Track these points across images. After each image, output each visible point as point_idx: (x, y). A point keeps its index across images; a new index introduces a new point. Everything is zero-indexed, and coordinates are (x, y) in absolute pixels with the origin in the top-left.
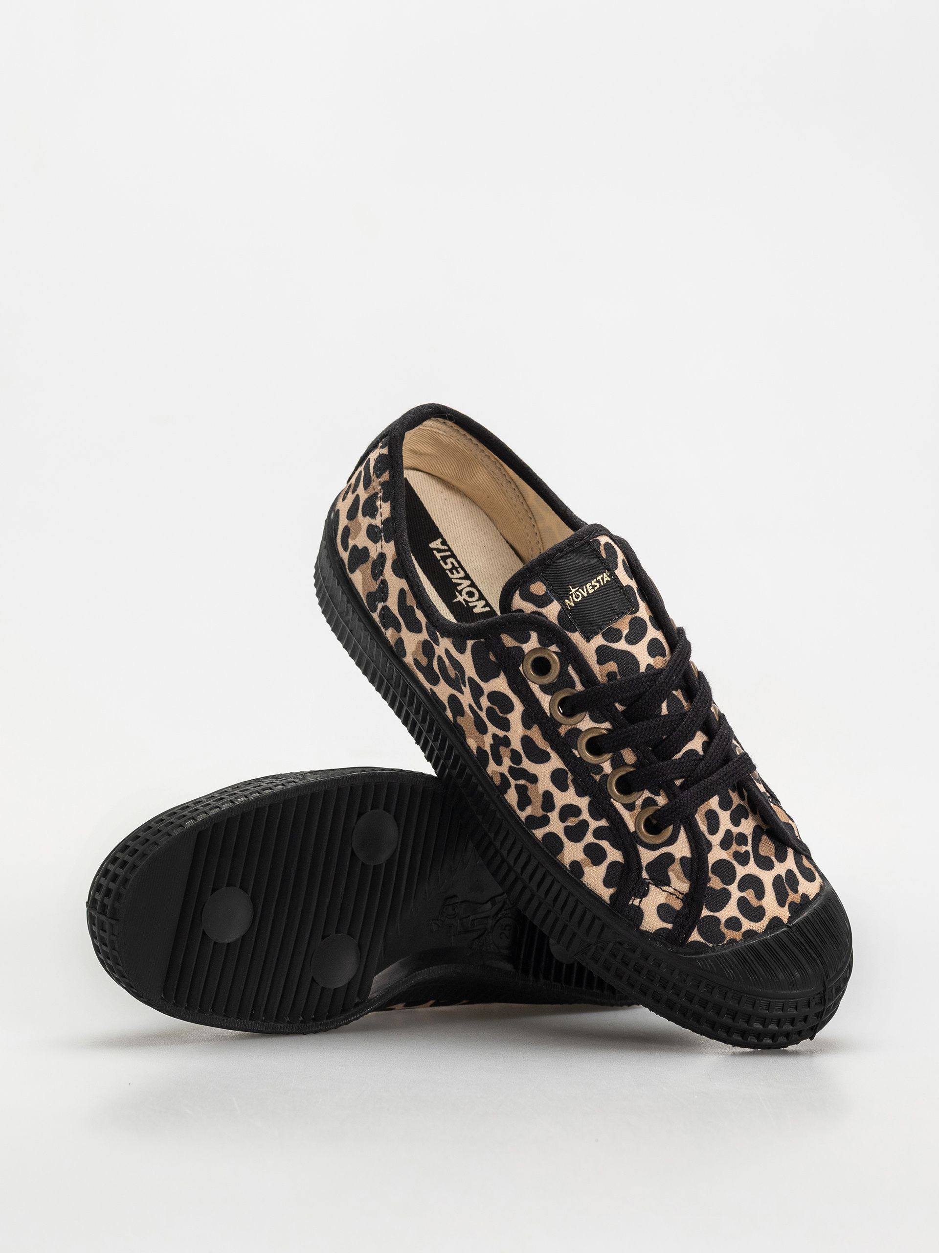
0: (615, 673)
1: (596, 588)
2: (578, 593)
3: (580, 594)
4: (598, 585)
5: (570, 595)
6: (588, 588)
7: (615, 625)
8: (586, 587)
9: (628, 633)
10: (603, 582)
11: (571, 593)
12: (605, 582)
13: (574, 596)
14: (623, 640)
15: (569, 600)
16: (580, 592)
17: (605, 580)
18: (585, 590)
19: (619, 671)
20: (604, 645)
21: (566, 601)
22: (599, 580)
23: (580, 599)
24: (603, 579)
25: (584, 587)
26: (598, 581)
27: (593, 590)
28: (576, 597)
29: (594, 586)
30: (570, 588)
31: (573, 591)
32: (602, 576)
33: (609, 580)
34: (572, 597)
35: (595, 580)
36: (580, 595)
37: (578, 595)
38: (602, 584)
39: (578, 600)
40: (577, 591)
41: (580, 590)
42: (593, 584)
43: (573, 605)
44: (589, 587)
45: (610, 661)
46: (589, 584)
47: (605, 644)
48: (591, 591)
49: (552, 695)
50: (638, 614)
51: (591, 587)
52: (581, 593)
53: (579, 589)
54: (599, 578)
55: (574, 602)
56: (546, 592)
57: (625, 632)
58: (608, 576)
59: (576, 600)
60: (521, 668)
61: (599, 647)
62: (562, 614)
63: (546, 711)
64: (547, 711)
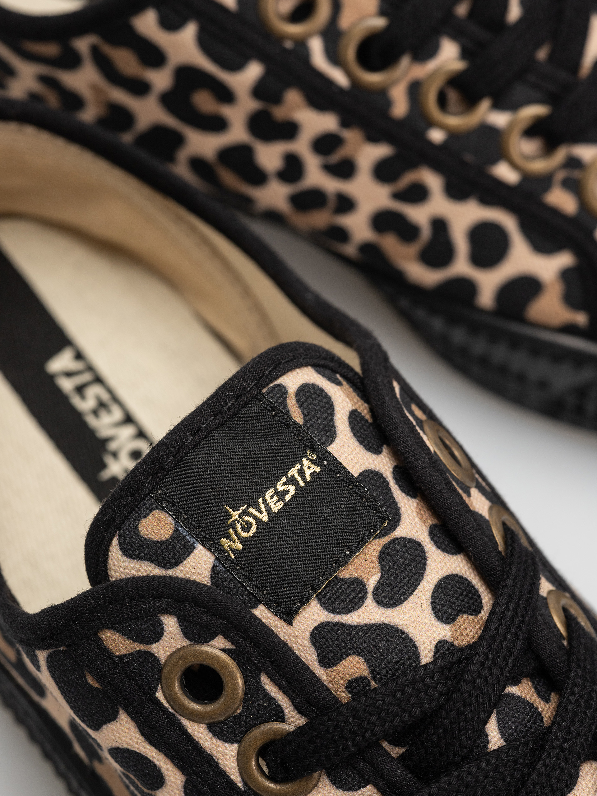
0: (363, 678)
1: (288, 498)
2: (246, 518)
3: (251, 520)
4: (292, 488)
5: (229, 525)
6: (269, 501)
7: (346, 573)
8: (265, 501)
9: (379, 582)
10: (304, 479)
11: (231, 521)
12: (308, 479)
13: (239, 526)
14: (370, 602)
15: (229, 537)
16: (251, 515)
17: (308, 473)
18: (262, 506)
19: (372, 672)
20: (328, 623)
21: (224, 540)
22: (293, 476)
23: (254, 529)
24: (301, 472)
25: (260, 500)
26: (292, 481)
27: (281, 504)
28: (242, 528)
29: (281, 495)
30: (227, 511)
31: (236, 515)
32: (298, 466)
33: (318, 470)
34: (235, 529)
35: (284, 479)
36: (254, 522)
37: (248, 523)
38: (302, 484)
39: (251, 533)
40: (245, 513)
41: (251, 510)
42: (280, 488)
43: (240, 546)
44: (272, 497)
45: (348, 655)
46: (271, 492)
47: (329, 619)
48: (276, 507)
49: (239, 742)
50: (399, 532)
51: (275, 498)
52: (254, 517)
53: (247, 508)
54: (293, 472)
55: (242, 540)
56: (176, 530)
57: (372, 582)
58: (314, 462)
59: (245, 535)
60: (159, 695)
61: (316, 628)
62: (219, 572)
63: (233, 777)
64: (236, 777)
